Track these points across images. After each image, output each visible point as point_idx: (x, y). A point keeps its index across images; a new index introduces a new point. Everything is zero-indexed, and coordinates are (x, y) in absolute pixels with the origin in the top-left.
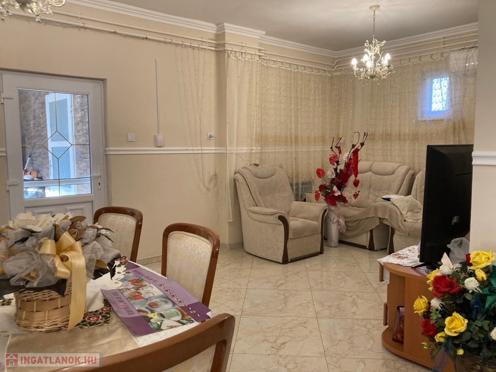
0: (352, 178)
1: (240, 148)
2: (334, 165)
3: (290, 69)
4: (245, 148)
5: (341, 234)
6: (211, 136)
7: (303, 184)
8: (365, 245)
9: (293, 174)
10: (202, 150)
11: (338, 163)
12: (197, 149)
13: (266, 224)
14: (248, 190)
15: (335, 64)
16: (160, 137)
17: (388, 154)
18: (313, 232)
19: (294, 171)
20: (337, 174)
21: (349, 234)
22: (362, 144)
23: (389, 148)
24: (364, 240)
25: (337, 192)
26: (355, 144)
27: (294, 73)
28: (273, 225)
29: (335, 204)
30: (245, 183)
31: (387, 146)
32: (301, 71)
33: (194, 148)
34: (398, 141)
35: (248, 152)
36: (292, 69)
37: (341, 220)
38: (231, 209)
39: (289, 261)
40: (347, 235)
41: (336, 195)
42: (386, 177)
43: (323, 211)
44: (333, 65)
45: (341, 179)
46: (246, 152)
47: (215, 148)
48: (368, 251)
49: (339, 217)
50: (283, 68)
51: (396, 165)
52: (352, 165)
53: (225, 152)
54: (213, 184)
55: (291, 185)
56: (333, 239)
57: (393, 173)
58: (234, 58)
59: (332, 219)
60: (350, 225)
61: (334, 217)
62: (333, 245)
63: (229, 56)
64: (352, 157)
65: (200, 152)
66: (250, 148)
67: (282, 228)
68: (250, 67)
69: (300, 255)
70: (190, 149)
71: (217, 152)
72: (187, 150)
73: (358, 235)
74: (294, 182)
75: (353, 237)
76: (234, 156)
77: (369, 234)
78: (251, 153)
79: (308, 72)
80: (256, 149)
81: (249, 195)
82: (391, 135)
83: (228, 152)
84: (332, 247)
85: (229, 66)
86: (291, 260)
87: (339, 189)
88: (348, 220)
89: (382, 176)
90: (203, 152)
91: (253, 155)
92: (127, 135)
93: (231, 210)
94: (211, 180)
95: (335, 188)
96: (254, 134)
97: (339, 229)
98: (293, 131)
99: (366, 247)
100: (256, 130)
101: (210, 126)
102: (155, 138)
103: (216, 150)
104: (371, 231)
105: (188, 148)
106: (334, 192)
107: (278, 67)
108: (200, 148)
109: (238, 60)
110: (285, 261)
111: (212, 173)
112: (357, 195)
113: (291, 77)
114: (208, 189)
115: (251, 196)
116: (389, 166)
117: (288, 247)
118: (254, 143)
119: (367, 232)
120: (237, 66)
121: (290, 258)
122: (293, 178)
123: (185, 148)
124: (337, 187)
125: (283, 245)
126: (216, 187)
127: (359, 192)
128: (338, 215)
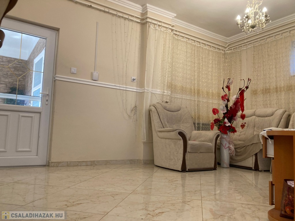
0: (239, 113)
1: (155, 90)
2: (225, 101)
3: (195, 44)
4: (159, 90)
5: (231, 158)
6: (134, 79)
7: (203, 124)
8: (251, 166)
9: (195, 115)
10: (126, 88)
11: (228, 100)
12: (123, 87)
13: (170, 140)
14: (158, 116)
15: (227, 46)
16: (95, 74)
17: (268, 103)
18: (208, 150)
19: (196, 113)
20: (227, 110)
21: (238, 158)
22: (247, 88)
23: (268, 99)
24: (250, 162)
25: (228, 123)
26: (241, 88)
27: (197, 47)
28: (175, 140)
29: (226, 133)
30: (156, 111)
31: (267, 97)
32: (202, 47)
33: (120, 86)
34: (275, 93)
35: (161, 93)
36: (196, 44)
37: (231, 146)
38: (145, 131)
39: (187, 170)
40: (236, 159)
41: (227, 125)
42: (266, 118)
43: (216, 135)
44: (225, 46)
45: (231, 114)
46: (159, 93)
47: (136, 88)
48: (253, 172)
49: (229, 143)
50: (189, 42)
51: (275, 109)
52: (240, 103)
53: (143, 91)
54: (133, 113)
55: (194, 124)
56: (225, 161)
57: (272, 115)
58: (153, 28)
59: (224, 145)
60: (239, 151)
61: (225, 143)
62: (225, 166)
63: (149, 26)
64: (239, 97)
65: (125, 89)
66: (163, 91)
67: (181, 142)
68: (165, 36)
69: (196, 167)
70: (118, 86)
71: (138, 91)
72: (115, 86)
73: (245, 159)
74: (196, 122)
75: (241, 161)
76: (150, 95)
77: (254, 157)
78: (163, 95)
79: (208, 48)
80: (167, 92)
81: (159, 120)
82: (269, 89)
83: (146, 91)
84: (224, 168)
85: (149, 33)
86: (189, 170)
87: (230, 122)
88: (237, 146)
89: (264, 118)
90: (127, 89)
91: (165, 97)
92: (71, 68)
93: (145, 133)
94: (132, 110)
95: (226, 120)
96: (166, 82)
97: (229, 153)
98: (196, 85)
99: (252, 168)
100: (168, 79)
101: (133, 73)
102: (92, 74)
103: (137, 89)
104: (256, 155)
105: (116, 85)
106: (225, 123)
107: (186, 41)
108: (125, 87)
109: (156, 29)
110: (184, 169)
111: (133, 106)
112: (244, 126)
113: (195, 50)
114: (129, 116)
115: (160, 121)
116: (269, 111)
117: (186, 158)
118: (166, 88)
119: (253, 156)
120: (155, 33)
121: (188, 168)
122: (195, 118)
123: (114, 85)
124: (228, 119)
125: (182, 156)
126: (135, 115)
127: (245, 123)
128: (229, 142)
